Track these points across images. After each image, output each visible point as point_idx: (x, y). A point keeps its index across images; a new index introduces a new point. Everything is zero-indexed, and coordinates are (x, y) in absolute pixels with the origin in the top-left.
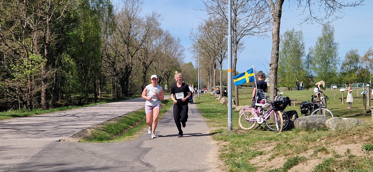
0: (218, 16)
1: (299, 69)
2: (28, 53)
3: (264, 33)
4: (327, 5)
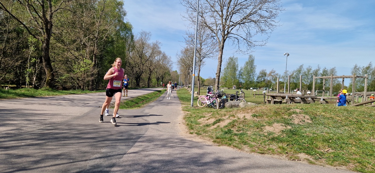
2: (83, 58)
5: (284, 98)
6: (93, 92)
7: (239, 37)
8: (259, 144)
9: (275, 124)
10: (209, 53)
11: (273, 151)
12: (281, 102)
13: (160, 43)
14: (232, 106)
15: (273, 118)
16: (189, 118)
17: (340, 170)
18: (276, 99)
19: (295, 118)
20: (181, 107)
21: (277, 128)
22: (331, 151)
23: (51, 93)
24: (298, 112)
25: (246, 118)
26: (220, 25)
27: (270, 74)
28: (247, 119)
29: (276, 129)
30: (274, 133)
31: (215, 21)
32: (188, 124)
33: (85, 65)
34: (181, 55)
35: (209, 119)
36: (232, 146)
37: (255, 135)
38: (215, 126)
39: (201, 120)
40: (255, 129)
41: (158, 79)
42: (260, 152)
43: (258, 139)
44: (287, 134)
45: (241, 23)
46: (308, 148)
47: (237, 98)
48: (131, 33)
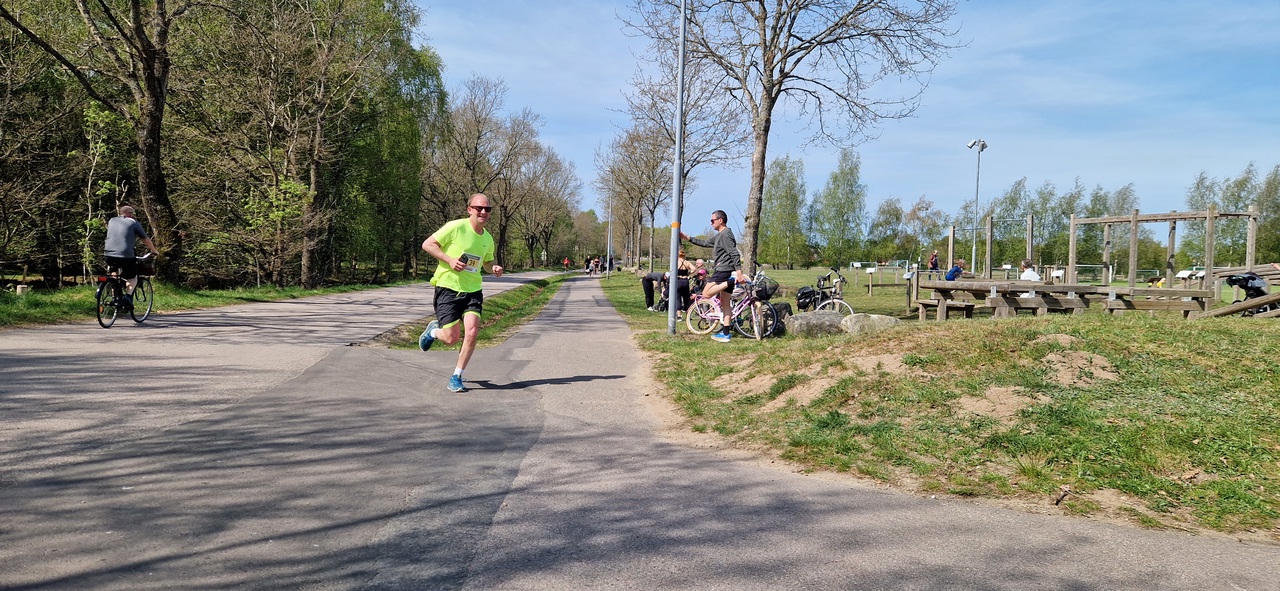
0: (650, 124)
1: (793, 230)
2: (277, 177)
3: (735, 161)
4: (852, 114)
5: (980, 294)
6: (315, 291)
7: (820, 90)
8: (949, 461)
9: (994, 390)
10: (714, 147)
11: (1004, 485)
12: (969, 311)
13: (537, 117)
14: (810, 331)
15: (979, 366)
16: (679, 375)
17: (1252, 544)
18: (952, 299)
19: (1058, 366)
20: (631, 337)
21: (1002, 404)
22: (1203, 477)
23: (175, 299)
24: (1063, 345)
25: (886, 369)
26: (753, 48)
27: (914, 215)
28: (888, 374)
29: (998, 406)
30: (996, 422)
31: (735, 34)
32: (679, 399)
33: (285, 199)
34: (611, 156)
35: (752, 377)
36: (857, 473)
37: (927, 428)
38: (781, 401)
39: (721, 382)
40: (924, 407)
41: (532, 243)
42: (959, 489)
43: (941, 442)
44: (1038, 421)
45: (825, 40)
46: (1122, 469)
47: (823, 300)
48: (439, 86)
